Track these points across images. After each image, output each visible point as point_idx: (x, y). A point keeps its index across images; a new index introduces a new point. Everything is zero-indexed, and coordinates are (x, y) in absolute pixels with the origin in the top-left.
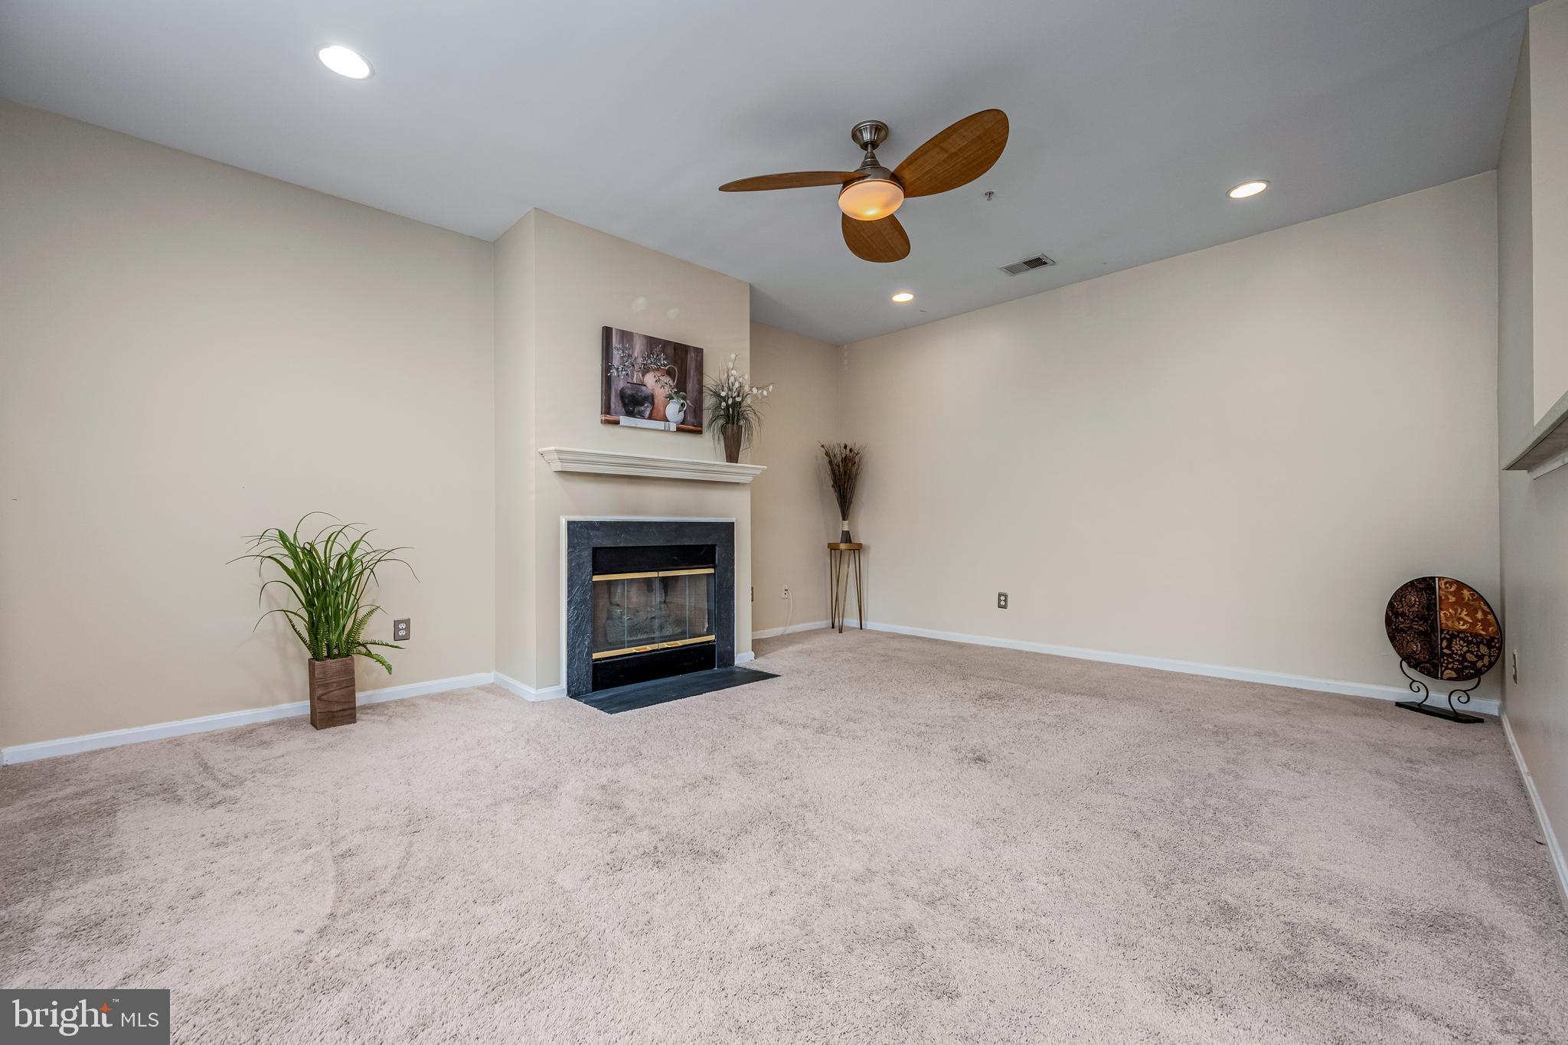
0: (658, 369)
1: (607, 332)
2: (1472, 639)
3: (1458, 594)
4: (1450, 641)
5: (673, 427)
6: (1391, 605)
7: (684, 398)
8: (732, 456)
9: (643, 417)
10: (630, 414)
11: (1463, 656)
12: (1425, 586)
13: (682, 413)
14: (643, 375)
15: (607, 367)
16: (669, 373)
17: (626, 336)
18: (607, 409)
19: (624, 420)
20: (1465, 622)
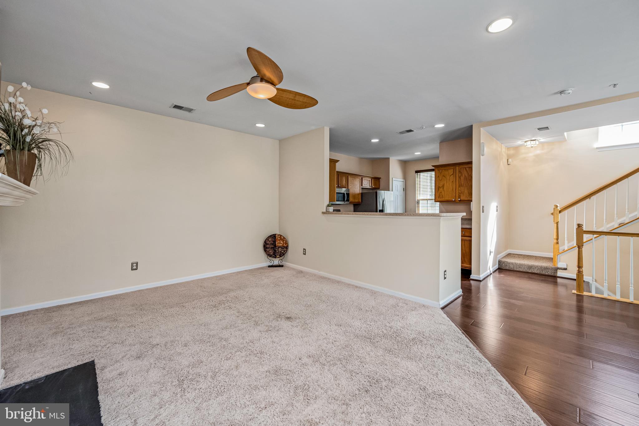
2: (283, 247)
3: (280, 237)
4: (278, 249)
6: (265, 242)
11: (281, 252)
12: (274, 236)
20: (282, 244)
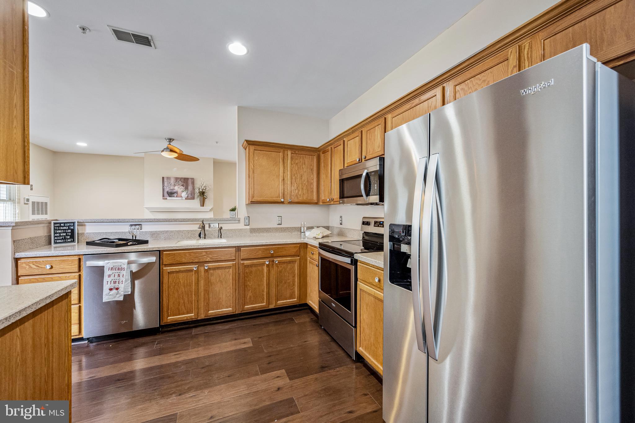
0: (179, 185)
1: (163, 178)
5: (184, 198)
7: (188, 191)
8: (203, 205)
9: (174, 197)
10: (170, 196)
13: (187, 195)
14: (174, 187)
15: (163, 187)
16: (182, 185)
17: (168, 178)
18: (163, 196)
19: (168, 198)
